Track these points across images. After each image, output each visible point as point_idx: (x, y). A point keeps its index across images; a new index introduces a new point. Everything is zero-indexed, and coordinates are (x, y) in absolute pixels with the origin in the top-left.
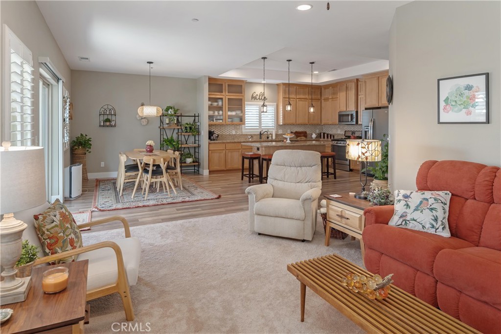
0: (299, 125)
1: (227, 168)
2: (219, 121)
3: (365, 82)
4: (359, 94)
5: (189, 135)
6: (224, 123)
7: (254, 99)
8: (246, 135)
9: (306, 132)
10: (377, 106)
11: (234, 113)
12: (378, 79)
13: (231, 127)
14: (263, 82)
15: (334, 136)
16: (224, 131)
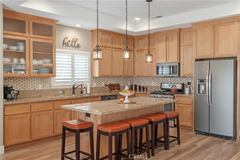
0: (115, 77)
1: (33, 139)
2: (19, 72)
3: (196, 31)
4: (182, 44)
6: (27, 75)
7: (66, 46)
8: (56, 90)
9: (119, 85)
10: (212, 56)
11: (40, 62)
12: (214, 27)
13: (37, 80)
14: (78, 26)
15: (146, 88)
16: (26, 86)
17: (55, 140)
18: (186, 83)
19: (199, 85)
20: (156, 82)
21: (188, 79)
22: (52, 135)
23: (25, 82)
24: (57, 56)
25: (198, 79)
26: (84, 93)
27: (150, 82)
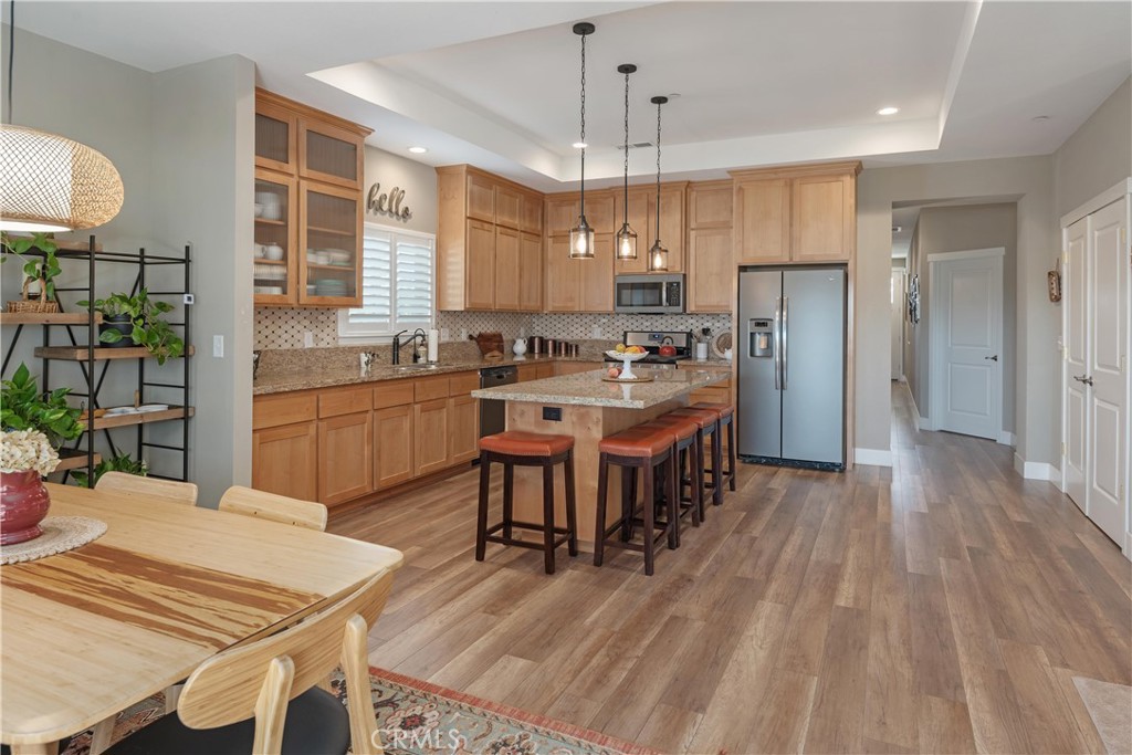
3: (741, 190)
4: (692, 224)
5: (108, 361)
6: (291, 298)
8: (351, 349)
9: (502, 337)
10: (785, 260)
11: (321, 259)
12: (790, 184)
13: (301, 317)
14: (417, 151)
15: (577, 346)
16: (272, 337)
17: (375, 506)
18: (697, 331)
19: (752, 334)
20: (608, 329)
21: (702, 321)
22: (369, 490)
23: (268, 322)
24: (366, 245)
25: (752, 320)
26: (422, 360)
27: (589, 329)
